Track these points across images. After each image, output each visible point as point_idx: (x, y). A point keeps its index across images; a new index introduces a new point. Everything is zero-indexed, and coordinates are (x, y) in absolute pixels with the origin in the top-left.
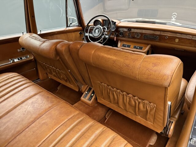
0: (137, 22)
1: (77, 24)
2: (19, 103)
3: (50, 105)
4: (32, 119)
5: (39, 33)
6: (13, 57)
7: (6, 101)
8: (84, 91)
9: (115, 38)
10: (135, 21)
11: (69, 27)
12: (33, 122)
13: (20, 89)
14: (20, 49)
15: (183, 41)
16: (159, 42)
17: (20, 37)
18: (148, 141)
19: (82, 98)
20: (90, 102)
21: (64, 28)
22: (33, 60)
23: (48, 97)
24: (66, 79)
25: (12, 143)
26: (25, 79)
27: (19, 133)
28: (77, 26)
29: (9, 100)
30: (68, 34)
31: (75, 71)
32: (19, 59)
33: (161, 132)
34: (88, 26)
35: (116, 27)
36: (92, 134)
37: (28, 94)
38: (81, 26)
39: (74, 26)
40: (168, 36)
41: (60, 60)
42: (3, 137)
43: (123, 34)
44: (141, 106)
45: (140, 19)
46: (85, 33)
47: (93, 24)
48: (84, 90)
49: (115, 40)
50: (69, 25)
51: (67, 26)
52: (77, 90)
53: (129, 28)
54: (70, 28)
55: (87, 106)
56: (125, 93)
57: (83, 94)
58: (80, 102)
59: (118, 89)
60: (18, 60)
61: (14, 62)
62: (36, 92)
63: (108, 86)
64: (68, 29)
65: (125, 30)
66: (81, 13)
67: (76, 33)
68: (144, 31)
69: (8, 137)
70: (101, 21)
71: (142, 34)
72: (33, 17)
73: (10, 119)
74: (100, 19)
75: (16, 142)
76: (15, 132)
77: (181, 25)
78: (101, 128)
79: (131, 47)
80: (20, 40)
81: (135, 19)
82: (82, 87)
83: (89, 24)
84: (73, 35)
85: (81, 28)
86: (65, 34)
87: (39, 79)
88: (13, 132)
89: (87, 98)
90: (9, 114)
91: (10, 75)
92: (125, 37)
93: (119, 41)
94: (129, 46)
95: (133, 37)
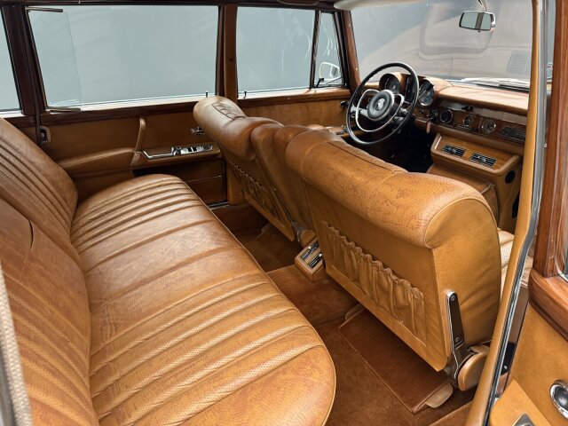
0: (502, 87)
1: (340, 82)
2: (161, 233)
3: (213, 247)
4: (172, 265)
5: (241, 97)
6: (179, 144)
7: (142, 225)
8: (307, 245)
9: (429, 124)
10: (498, 85)
11: (317, 87)
12: (173, 269)
13: (172, 208)
14: (196, 129)
17: (196, 103)
18: (425, 396)
19: (298, 258)
20: (311, 271)
21: (302, 91)
22: (220, 156)
23: (216, 233)
24: (271, 207)
25: (129, 295)
26: (190, 191)
27: (144, 282)
28: (337, 86)
29: (147, 224)
30: (310, 104)
31: (283, 189)
32: (190, 150)
33: (442, 371)
34: (363, 87)
35: (433, 97)
36: (262, 313)
37: (183, 221)
38: (348, 87)
39: (330, 86)
41: (257, 161)
42: (119, 282)
43: (450, 118)
44: (399, 291)
46: (351, 106)
47: (377, 84)
48: (305, 242)
49: (428, 130)
50: (315, 84)
51: (312, 86)
52: (292, 240)
53: (470, 105)
54: (319, 91)
55: (303, 277)
56: (369, 256)
57: (302, 249)
58: (293, 266)
59: (356, 245)
60: (187, 152)
61: (179, 154)
62: (198, 220)
63: (341, 234)
64: (313, 91)
65: (457, 108)
66: (351, 56)
67: (332, 103)
68: (506, 117)
69: (126, 284)
70: (399, 78)
71: (500, 123)
72: (233, 60)
73: (139, 257)
74: (398, 74)
75: (135, 295)
76: (139, 279)
78: (286, 307)
79: (464, 155)
80: (196, 108)
81: (497, 81)
82: (304, 232)
83: (367, 84)
84: (324, 107)
85: (347, 91)
86: (303, 105)
87: (226, 201)
88: (135, 277)
89: (308, 260)
90: (138, 248)
91: (164, 179)
92: (455, 127)
93: (438, 135)
94: (460, 153)
95: (475, 130)
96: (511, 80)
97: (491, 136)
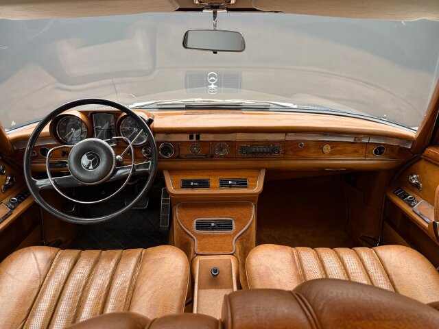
10: (184, 106)
15: (339, 148)
16: (285, 159)
40: (303, 141)
68: (240, 137)
79: (211, 185)
93: (166, 172)
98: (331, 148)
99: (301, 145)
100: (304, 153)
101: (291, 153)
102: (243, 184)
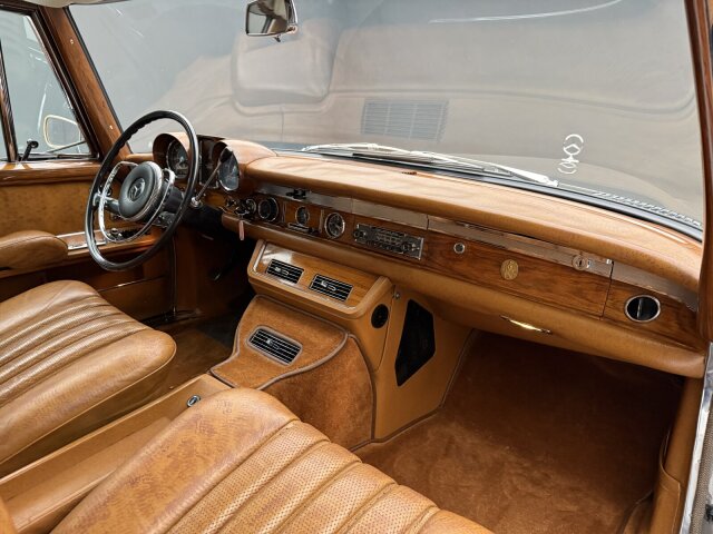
0: (358, 157)
1: (84, 150)
9: (241, 223)
10: (350, 155)
11: (26, 158)
15: (541, 275)
16: (424, 269)
40: (465, 241)
43: (274, 212)
45: (372, 147)
49: (242, 235)
50: (20, 152)
51: (13, 157)
53: (301, 187)
64: (18, 167)
68: (357, 207)
77: (555, 184)
79: (301, 279)
81: (347, 147)
92: (283, 228)
93: (259, 243)
94: (294, 275)
95: (315, 233)
96: (369, 145)
97: (340, 242)
98: (520, 269)
99: (460, 248)
100: (462, 267)
101: (439, 260)
102: (342, 292)
